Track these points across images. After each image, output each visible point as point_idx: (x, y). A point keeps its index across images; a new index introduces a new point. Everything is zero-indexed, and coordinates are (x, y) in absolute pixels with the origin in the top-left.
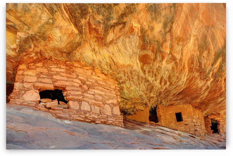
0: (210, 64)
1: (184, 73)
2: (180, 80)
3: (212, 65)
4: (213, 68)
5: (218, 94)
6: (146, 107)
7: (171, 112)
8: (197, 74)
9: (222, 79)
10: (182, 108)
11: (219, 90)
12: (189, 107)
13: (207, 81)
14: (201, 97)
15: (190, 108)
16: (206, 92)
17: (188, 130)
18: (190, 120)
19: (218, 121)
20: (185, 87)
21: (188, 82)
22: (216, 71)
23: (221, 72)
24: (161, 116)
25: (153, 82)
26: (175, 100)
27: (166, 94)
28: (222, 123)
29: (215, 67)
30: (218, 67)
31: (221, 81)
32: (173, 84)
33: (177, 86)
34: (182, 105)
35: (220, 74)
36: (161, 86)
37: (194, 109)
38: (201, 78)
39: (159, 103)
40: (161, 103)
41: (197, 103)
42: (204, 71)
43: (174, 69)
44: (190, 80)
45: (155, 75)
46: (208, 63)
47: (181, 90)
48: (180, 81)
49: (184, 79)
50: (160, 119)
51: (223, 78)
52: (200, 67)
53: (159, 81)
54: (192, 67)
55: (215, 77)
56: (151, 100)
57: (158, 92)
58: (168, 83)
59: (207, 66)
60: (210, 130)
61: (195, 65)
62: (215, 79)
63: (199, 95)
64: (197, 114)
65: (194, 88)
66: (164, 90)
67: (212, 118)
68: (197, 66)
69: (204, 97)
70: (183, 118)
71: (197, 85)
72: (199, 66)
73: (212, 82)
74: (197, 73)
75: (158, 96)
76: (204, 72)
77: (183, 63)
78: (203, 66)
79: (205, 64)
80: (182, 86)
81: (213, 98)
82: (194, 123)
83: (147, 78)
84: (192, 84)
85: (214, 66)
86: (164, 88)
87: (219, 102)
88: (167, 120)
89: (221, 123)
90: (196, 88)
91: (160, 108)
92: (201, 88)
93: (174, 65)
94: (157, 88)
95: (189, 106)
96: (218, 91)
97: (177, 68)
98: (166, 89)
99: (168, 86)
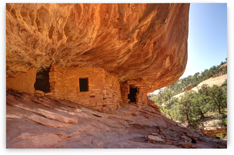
0: (136, 18)
1: (93, 26)
2: (86, 35)
3: (140, 21)
4: (141, 25)
5: (142, 60)
6: (32, 68)
7: (74, 77)
8: (114, 31)
9: (150, 42)
10: (90, 72)
11: (144, 56)
12: (100, 72)
13: (129, 42)
14: (118, 61)
15: (102, 73)
16: (126, 56)
17: (94, 105)
18: (99, 91)
19: (138, 88)
20: (95, 46)
21: (99, 39)
22: (144, 30)
23: (152, 32)
24: (55, 82)
25: (35, 33)
26: (80, 61)
27: (64, 52)
28: (143, 90)
29: (144, 24)
30: (149, 25)
31: (149, 45)
32: (74, 39)
33: (80, 44)
34: (91, 68)
35: (149, 35)
36: (53, 41)
37: (108, 74)
38: (119, 37)
39: (53, 63)
40: (57, 62)
41: (112, 67)
42: (126, 28)
43: (74, 17)
44: (103, 38)
45: (38, 23)
46: (134, 16)
47: (89, 49)
48: (86, 38)
49: (92, 34)
50: (52, 87)
51: (153, 41)
52: (120, 21)
53: (48, 33)
54: (106, 17)
55: (142, 38)
56: (38, 59)
57: (48, 48)
58: (65, 38)
59: (131, 21)
60: (126, 99)
61: (111, 16)
62: (140, 42)
63: (116, 59)
64: (110, 81)
65: (109, 49)
66: (60, 46)
67: (131, 84)
68: (115, 17)
69: (122, 61)
70: (90, 87)
71: (113, 46)
72: (118, 19)
73: (136, 45)
74: (114, 29)
75: (50, 54)
76: (126, 30)
77: (90, 10)
78: (125, 20)
79: (128, 17)
80: (89, 45)
81: (134, 64)
82: (104, 95)
83: (21, 24)
84: (105, 43)
85: (142, 22)
86: (59, 44)
87: (142, 69)
88: (65, 88)
89: (141, 91)
90: (112, 50)
91: (55, 70)
92: (119, 51)
93: (73, 10)
94: (44, 43)
95: (101, 70)
96: (142, 56)
97: (79, 16)
98: (62, 45)
99: (65, 41)
